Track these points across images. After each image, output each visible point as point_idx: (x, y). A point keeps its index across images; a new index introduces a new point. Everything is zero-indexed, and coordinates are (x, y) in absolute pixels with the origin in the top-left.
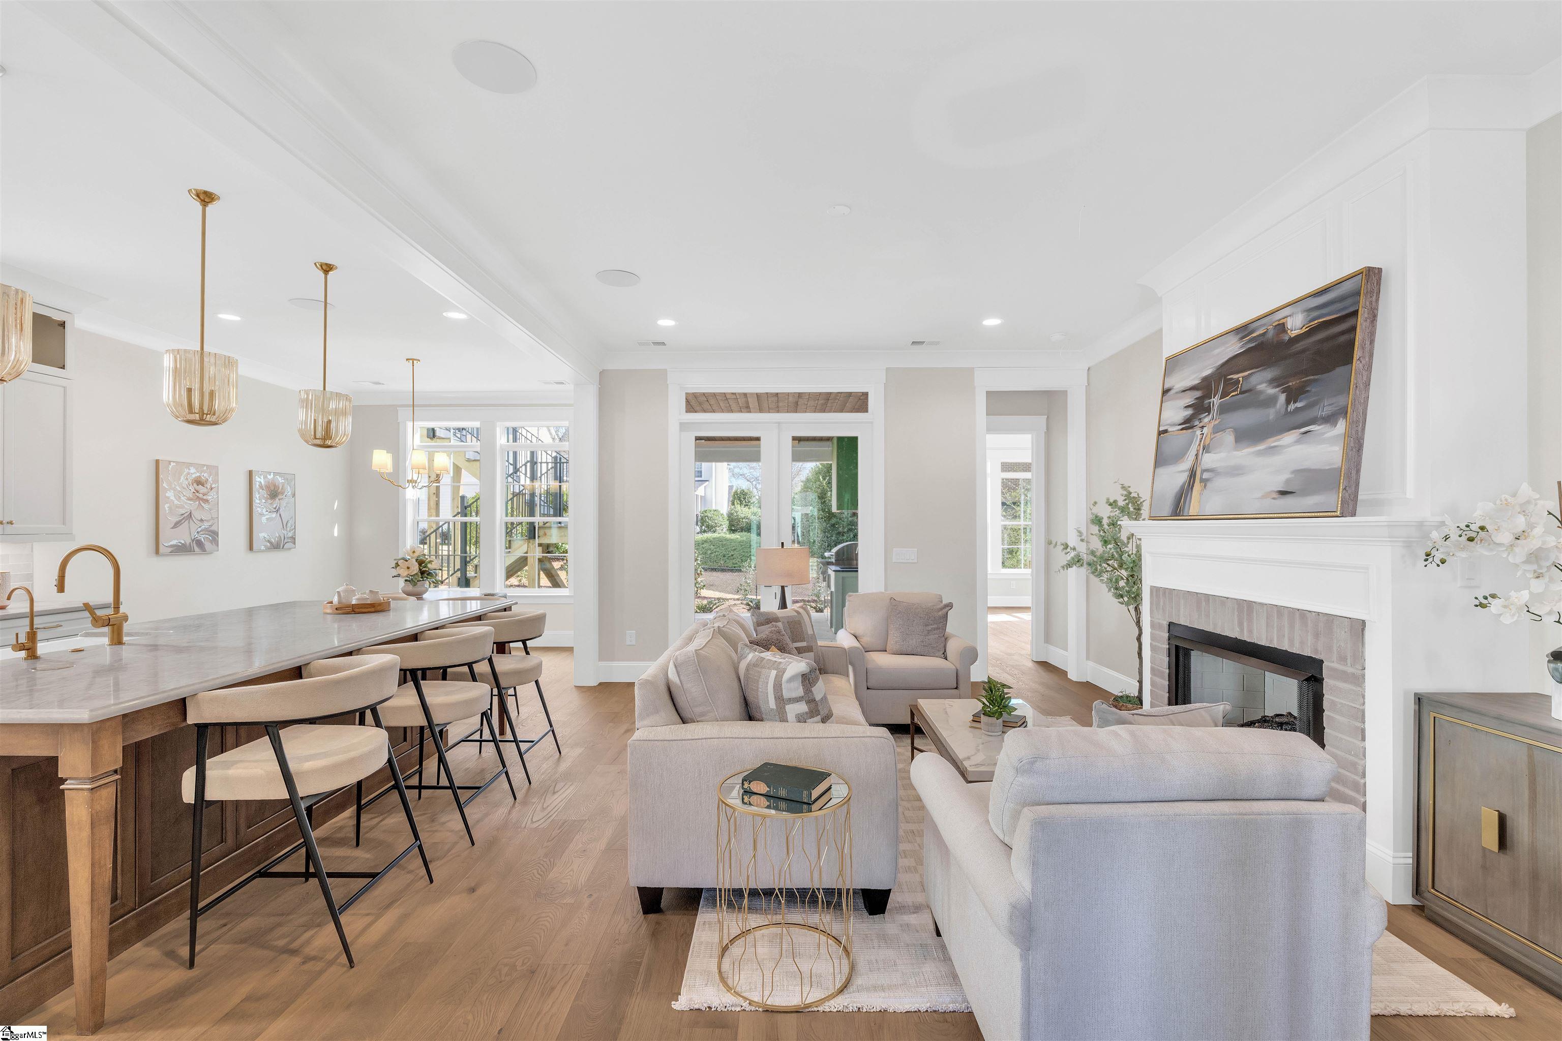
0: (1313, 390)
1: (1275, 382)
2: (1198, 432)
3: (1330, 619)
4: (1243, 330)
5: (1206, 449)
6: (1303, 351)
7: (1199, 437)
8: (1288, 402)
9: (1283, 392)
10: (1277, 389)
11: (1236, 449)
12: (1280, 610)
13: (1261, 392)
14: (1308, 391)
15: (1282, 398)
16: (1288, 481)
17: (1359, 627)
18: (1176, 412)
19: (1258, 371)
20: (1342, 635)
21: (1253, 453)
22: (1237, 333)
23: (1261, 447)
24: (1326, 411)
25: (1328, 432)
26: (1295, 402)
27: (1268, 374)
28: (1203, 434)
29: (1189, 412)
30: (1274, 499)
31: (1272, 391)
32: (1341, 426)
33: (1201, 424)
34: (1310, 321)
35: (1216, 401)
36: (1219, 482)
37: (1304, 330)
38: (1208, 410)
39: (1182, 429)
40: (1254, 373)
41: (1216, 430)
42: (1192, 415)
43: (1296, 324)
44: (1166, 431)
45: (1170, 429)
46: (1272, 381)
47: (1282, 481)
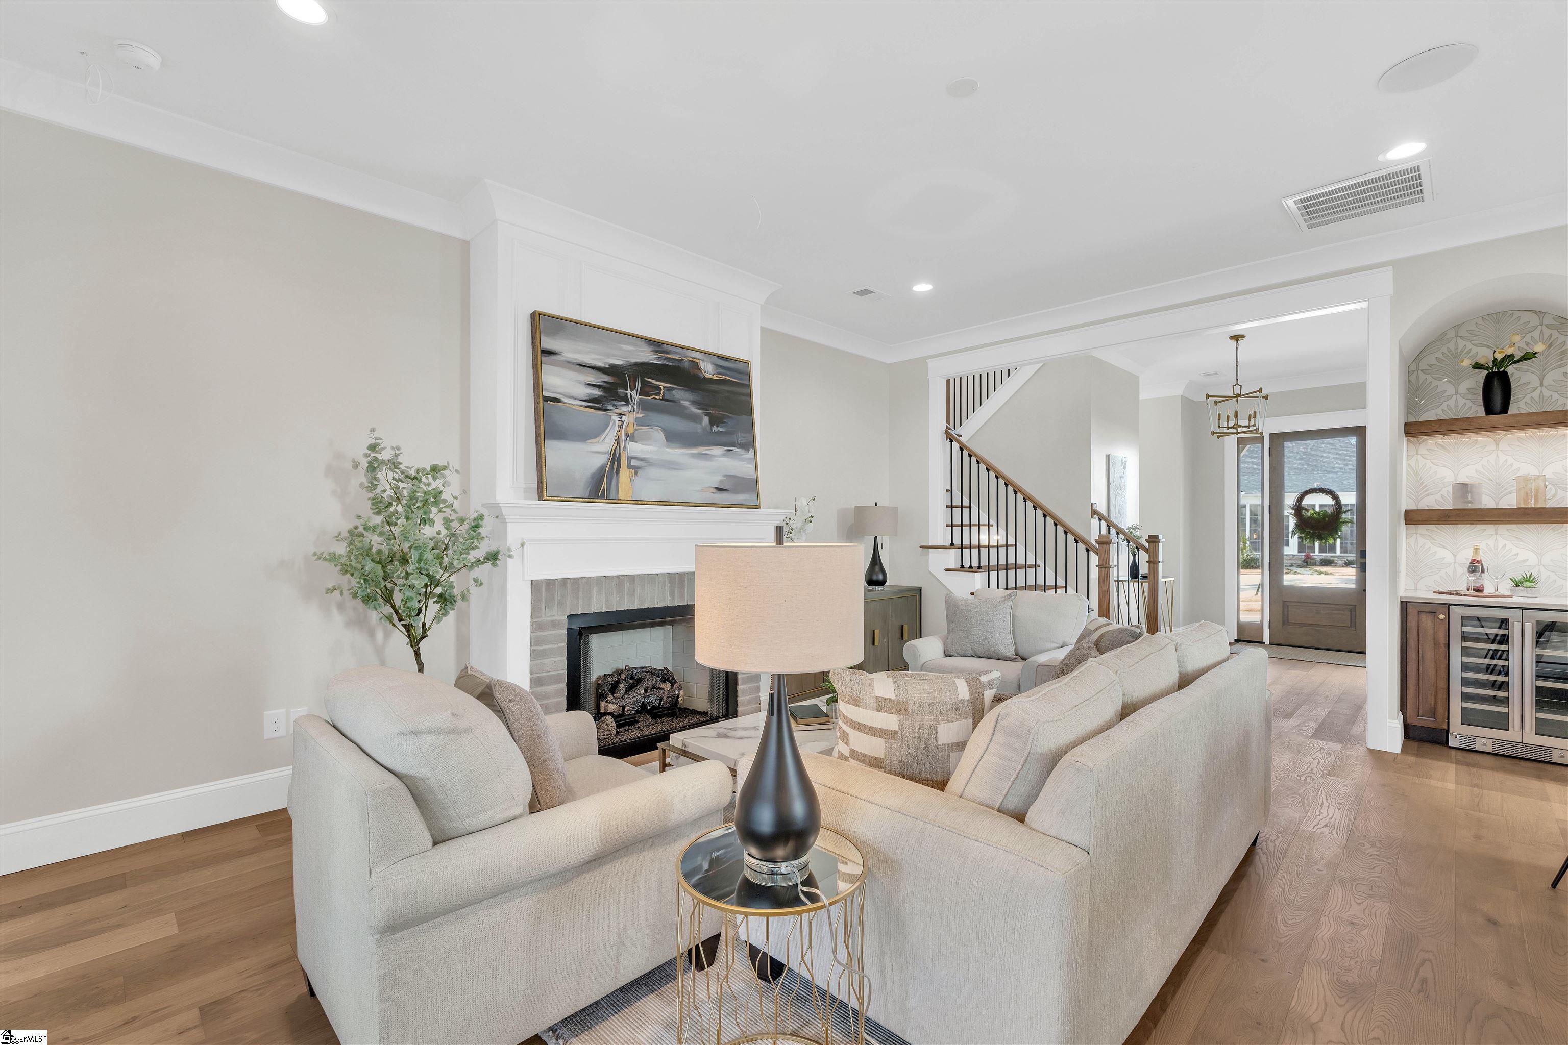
0: (730, 423)
1: (697, 404)
2: (615, 418)
4: (656, 345)
5: (630, 437)
6: (717, 392)
7: (617, 423)
8: (712, 423)
9: (706, 415)
10: (701, 411)
11: (668, 446)
13: (685, 407)
14: (725, 422)
15: (706, 420)
16: (721, 482)
18: (571, 384)
19: (679, 389)
21: (687, 454)
22: (650, 345)
23: (695, 451)
24: (740, 440)
25: (743, 455)
26: (717, 426)
27: (690, 396)
28: (623, 422)
29: (597, 393)
30: (713, 493)
31: (695, 410)
32: (752, 453)
33: (618, 411)
34: (719, 374)
35: (634, 395)
36: (653, 472)
37: (714, 377)
38: (626, 400)
39: (585, 406)
40: (675, 389)
41: (639, 422)
42: (601, 396)
43: (708, 369)
44: (558, 400)
45: (564, 399)
46: (694, 403)
47: (716, 480)
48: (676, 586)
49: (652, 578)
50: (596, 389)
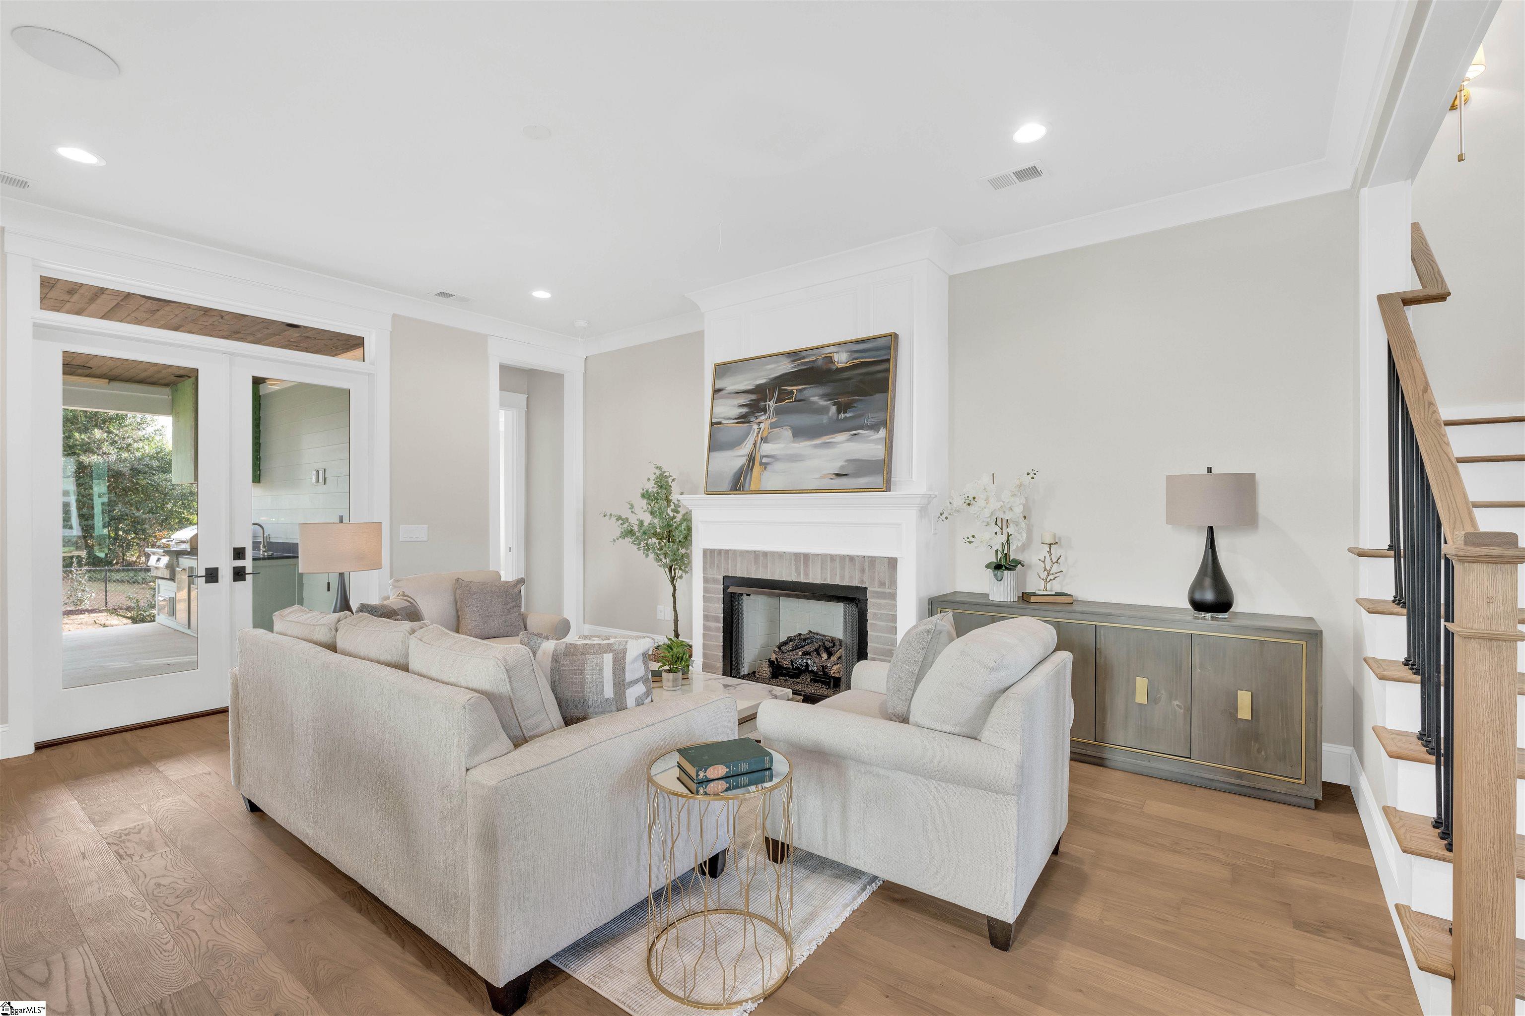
0: (859, 406)
1: (826, 396)
2: (755, 427)
3: (873, 560)
4: (794, 355)
5: (764, 440)
6: (848, 379)
7: (756, 430)
8: (839, 411)
9: (834, 405)
10: (829, 402)
11: (794, 442)
12: (833, 557)
13: (814, 403)
14: (854, 406)
15: (834, 409)
16: (842, 467)
17: (893, 563)
18: (729, 409)
19: (810, 387)
20: (882, 570)
21: (810, 445)
22: (789, 357)
23: (819, 441)
24: (871, 421)
25: (872, 436)
26: (845, 412)
27: (821, 390)
28: (760, 428)
29: (744, 410)
30: (831, 479)
31: (823, 403)
32: (882, 433)
33: (758, 421)
34: (853, 359)
35: (772, 404)
36: (778, 466)
37: (848, 365)
38: (764, 410)
39: (737, 423)
40: (807, 388)
41: (773, 426)
42: (748, 412)
43: (842, 359)
44: (720, 423)
45: (724, 422)
46: (824, 396)
47: (836, 466)
50: (745, 407)
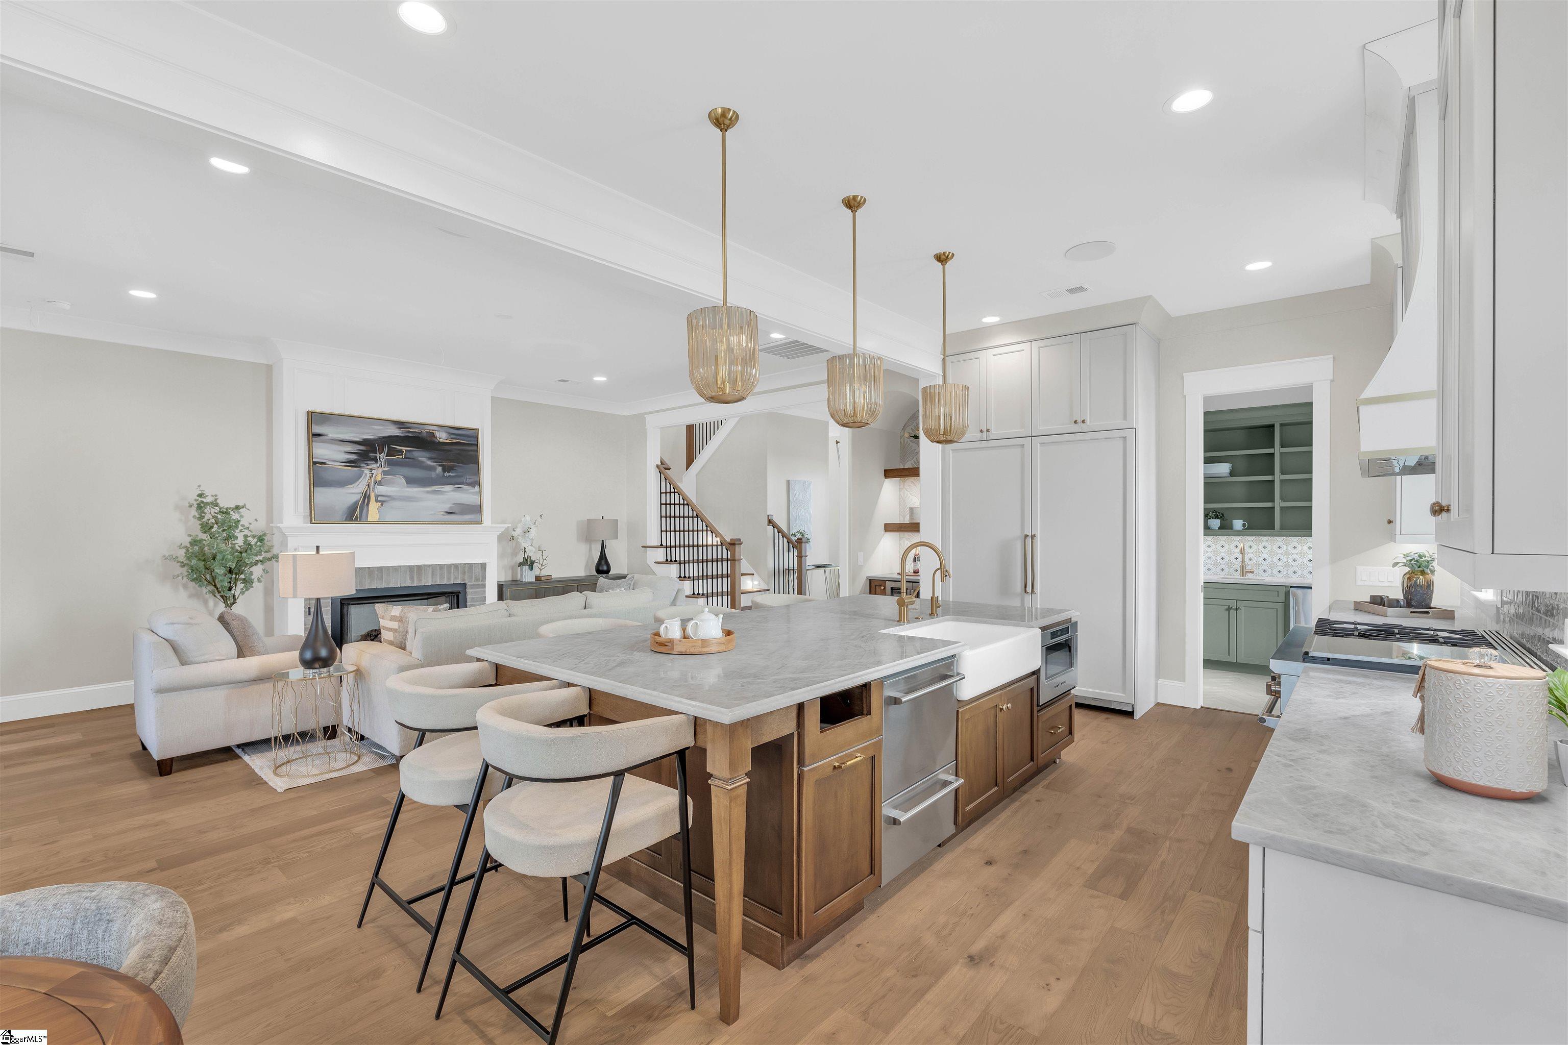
0: (459, 470)
1: (433, 459)
2: (367, 472)
4: (400, 424)
5: (378, 483)
6: (449, 451)
7: (368, 475)
8: (444, 471)
9: (440, 466)
10: (435, 464)
11: (407, 487)
12: (441, 567)
13: (422, 462)
14: (455, 470)
15: (439, 469)
16: (451, 508)
17: (483, 565)
18: (334, 453)
19: (418, 450)
20: (477, 571)
21: (423, 491)
22: (395, 424)
23: (429, 489)
24: (465, 480)
25: (467, 490)
26: (449, 472)
27: (427, 454)
28: (373, 474)
29: (353, 457)
30: (443, 515)
31: (430, 463)
32: (477, 488)
33: (369, 467)
34: (451, 439)
35: (382, 456)
36: (397, 504)
37: (448, 441)
38: (375, 460)
39: (345, 466)
40: (415, 451)
41: (385, 473)
42: (357, 459)
43: (442, 436)
44: (324, 463)
45: (328, 463)
46: (430, 459)
47: (447, 507)
48: (415, 574)
49: (396, 569)
50: (353, 455)
